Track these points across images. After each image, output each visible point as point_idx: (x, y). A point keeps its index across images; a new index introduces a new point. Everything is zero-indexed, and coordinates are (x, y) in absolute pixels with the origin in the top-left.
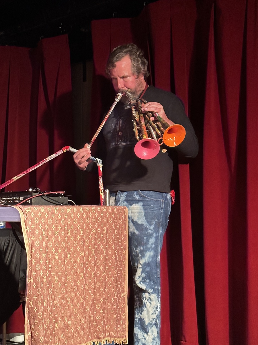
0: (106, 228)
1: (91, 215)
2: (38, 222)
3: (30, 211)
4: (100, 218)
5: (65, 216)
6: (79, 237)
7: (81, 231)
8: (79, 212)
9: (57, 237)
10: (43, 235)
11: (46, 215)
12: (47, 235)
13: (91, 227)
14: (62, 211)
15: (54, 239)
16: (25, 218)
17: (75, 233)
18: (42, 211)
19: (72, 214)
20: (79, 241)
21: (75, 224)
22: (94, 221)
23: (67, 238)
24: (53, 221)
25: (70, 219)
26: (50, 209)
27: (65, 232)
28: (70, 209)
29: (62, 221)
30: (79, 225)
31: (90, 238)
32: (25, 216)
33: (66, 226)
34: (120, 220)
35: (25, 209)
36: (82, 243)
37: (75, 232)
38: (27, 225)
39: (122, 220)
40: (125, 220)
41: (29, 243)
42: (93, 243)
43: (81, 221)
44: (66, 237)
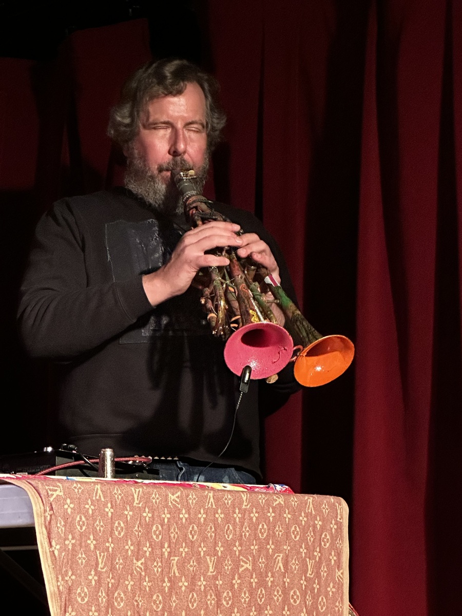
0: (281, 555)
1: (237, 516)
2: (84, 528)
3: (62, 494)
4: (265, 526)
5: (163, 516)
6: (202, 583)
7: (211, 566)
8: (203, 506)
9: (141, 579)
10: (99, 569)
11: (109, 510)
12: (111, 570)
13: (240, 551)
14: (154, 501)
15: (132, 583)
16: (47, 514)
17: (191, 569)
18: (98, 498)
19: (184, 511)
20: (203, 594)
21: (192, 542)
22: (247, 534)
23: (170, 581)
24: (128, 526)
25: (177, 523)
26: (119, 492)
27: (161, 562)
28: (177, 495)
29: (154, 528)
30: (202, 545)
31: (236, 586)
32: (48, 509)
33: (166, 545)
34: (323, 536)
35: (47, 487)
36: (214, 599)
37: (192, 566)
38: (53, 536)
39: (328, 537)
40: (337, 537)
41: (60, 593)
42: (243, 600)
43: (210, 534)
44: (166, 580)
